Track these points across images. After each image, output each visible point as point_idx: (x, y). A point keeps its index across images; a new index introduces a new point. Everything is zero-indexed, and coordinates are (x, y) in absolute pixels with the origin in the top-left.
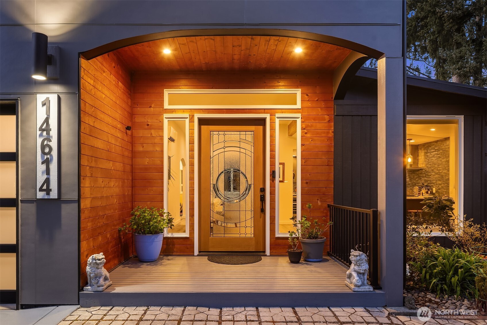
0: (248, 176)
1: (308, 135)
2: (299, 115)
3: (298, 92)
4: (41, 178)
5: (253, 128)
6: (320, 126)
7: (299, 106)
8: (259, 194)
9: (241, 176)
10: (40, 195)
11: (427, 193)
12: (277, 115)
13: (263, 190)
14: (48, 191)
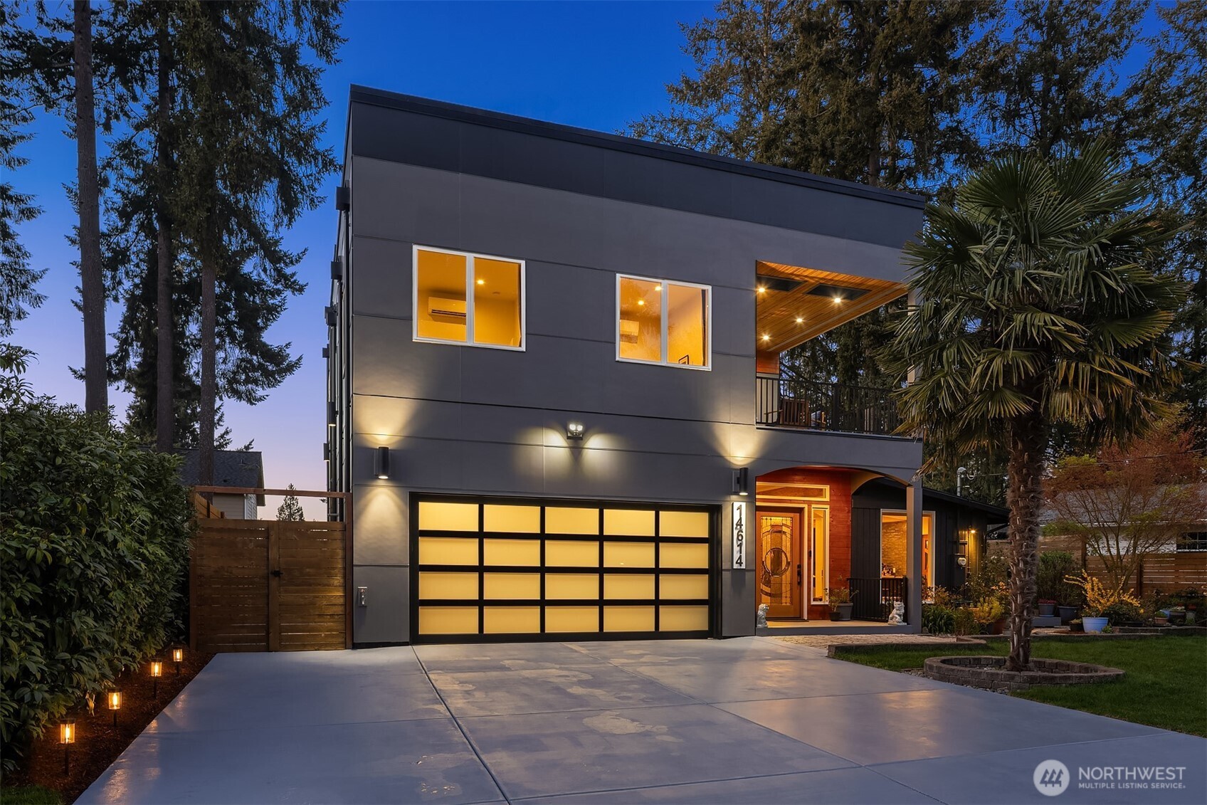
0: (788, 555)
1: (834, 523)
2: (828, 507)
3: (827, 488)
4: (736, 556)
5: (792, 515)
6: (842, 515)
7: (827, 499)
8: (796, 570)
9: (783, 555)
10: (736, 566)
11: (888, 572)
12: (813, 506)
13: (800, 567)
14: (741, 564)
